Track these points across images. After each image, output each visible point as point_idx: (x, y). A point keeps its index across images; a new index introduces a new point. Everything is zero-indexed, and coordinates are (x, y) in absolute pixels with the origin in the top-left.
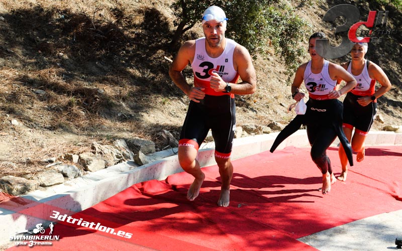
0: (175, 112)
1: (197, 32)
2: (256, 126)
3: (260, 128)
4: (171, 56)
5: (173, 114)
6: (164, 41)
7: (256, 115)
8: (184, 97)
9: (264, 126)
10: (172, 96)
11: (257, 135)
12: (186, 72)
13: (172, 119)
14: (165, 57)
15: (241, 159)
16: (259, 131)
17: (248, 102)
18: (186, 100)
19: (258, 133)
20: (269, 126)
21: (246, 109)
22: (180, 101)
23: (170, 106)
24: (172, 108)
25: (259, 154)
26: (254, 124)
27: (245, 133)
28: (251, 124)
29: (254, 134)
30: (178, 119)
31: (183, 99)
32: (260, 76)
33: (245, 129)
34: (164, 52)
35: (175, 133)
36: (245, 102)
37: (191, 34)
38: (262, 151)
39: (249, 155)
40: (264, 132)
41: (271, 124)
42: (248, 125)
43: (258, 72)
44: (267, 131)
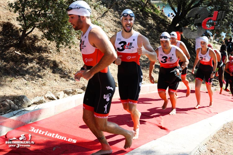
0: (19, 86)
1: (38, 35)
2: (73, 90)
3: (75, 91)
4: (20, 51)
5: (17, 87)
6: (15, 42)
7: (75, 83)
8: (26, 76)
9: (78, 89)
10: (18, 76)
11: (74, 95)
12: (29, 60)
13: (16, 91)
14: (15, 52)
15: (61, 113)
16: (75, 93)
17: (70, 75)
18: (27, 77)
19: (74, 94)
20: (82, 89)
21: (68, 79)
22: (23, 79)
23: (15, 82)
24: (17, 84)
25: (75, 108)
26: (71, 89)
27: (66, 95)
28: (69, 89)
29: (72, 95)
30: (20, 90)
31: (25, 77)
32: (78, 58)
33: (66, 92)
34: (15, 48)
35: (16, 101)
36: (67, 75)
37: (34, 36)
38: (77, 105)
39: (68, 109)
40: (78, 93)
41: (83, 87)
42: (68, 89)
43: (77, 56)
44: (80, 92)
